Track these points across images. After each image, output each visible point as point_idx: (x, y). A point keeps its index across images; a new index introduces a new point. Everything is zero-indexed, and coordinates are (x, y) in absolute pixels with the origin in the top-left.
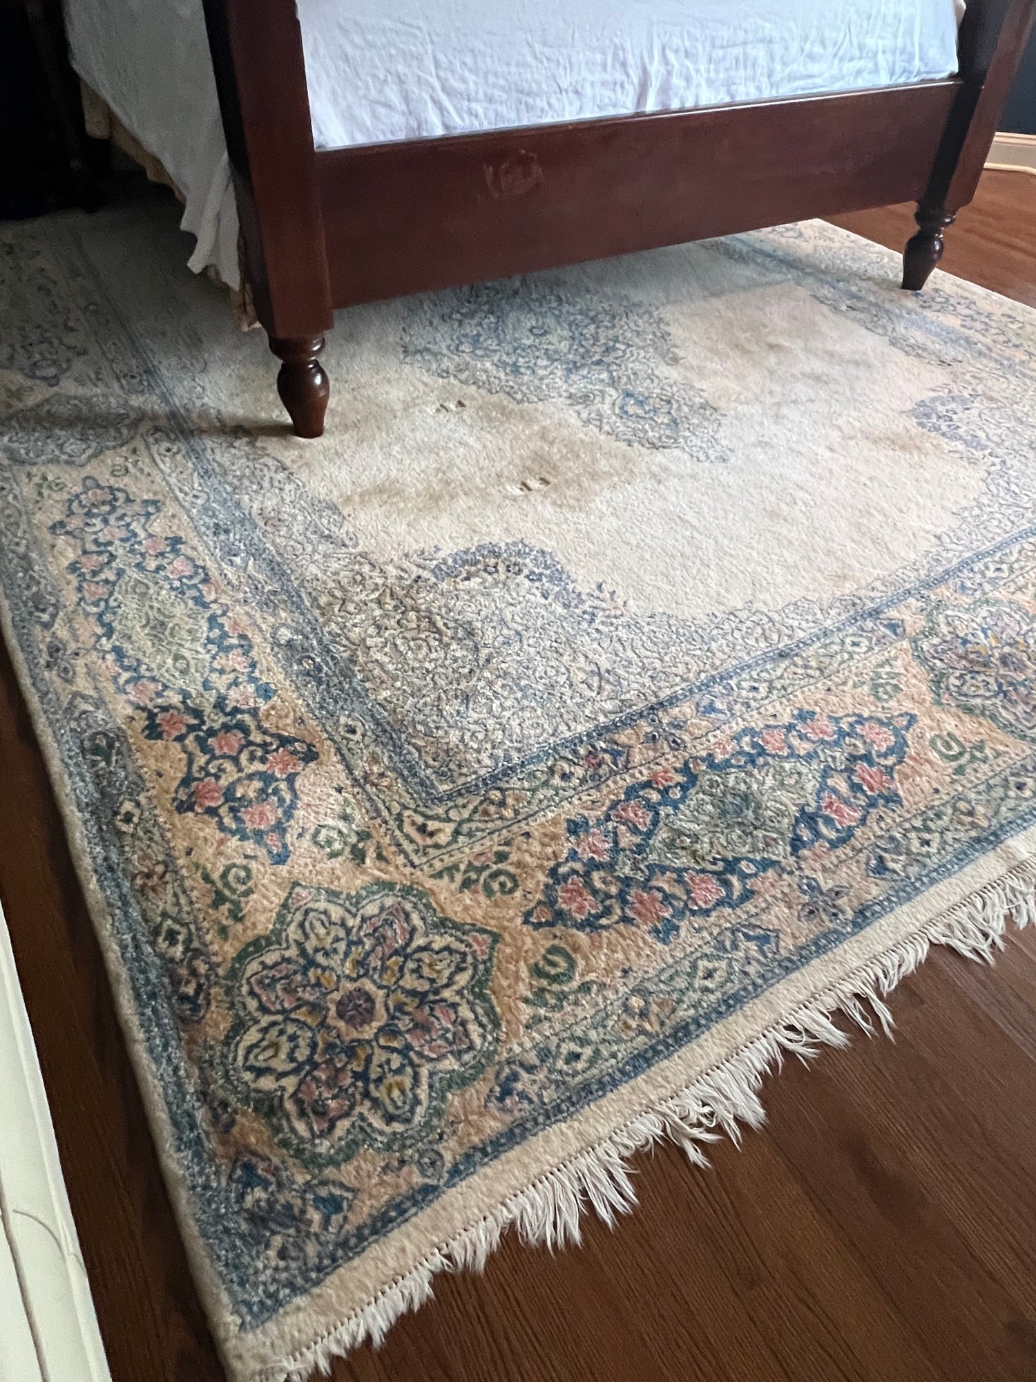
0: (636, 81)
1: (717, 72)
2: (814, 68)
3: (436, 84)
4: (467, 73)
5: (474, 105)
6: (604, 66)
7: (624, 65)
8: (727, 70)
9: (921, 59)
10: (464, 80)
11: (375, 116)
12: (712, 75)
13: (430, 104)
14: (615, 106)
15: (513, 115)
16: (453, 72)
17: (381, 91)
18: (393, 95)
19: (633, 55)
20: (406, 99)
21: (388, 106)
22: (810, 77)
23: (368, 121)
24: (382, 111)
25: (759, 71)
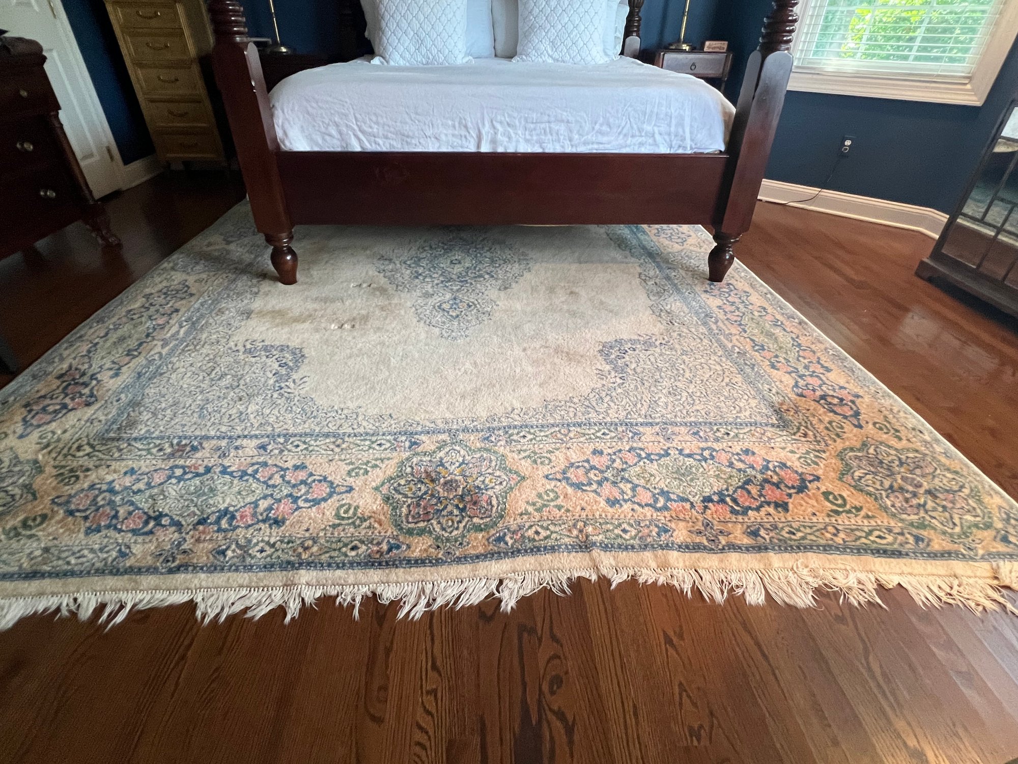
0: (475, 136)
1: (531, 136)
2: (605, 139)
3: (355, 127)
4: (373, 125)
5: (377, 139)
6: (454, 127)
7: (466, 127)
8: (537, 135)
9: (692, 140)
10: (371, 127)
11: (324, 139)
12: (528, 137)
13: (352, 136)
14: (462, 147)
15: (399, 146)
16: (365, 123)
17: (327, 129)
18: (333, 131)
19: (472, 123)
20: (340, 133)
21: (330, 135)
22: (601, 143)
23: (320, 141)
24: (327, 138)
25: (562, 138)
